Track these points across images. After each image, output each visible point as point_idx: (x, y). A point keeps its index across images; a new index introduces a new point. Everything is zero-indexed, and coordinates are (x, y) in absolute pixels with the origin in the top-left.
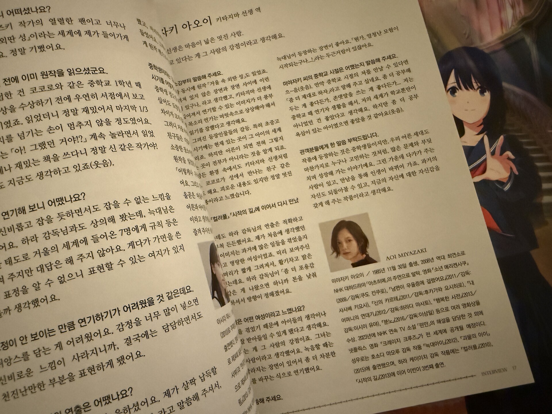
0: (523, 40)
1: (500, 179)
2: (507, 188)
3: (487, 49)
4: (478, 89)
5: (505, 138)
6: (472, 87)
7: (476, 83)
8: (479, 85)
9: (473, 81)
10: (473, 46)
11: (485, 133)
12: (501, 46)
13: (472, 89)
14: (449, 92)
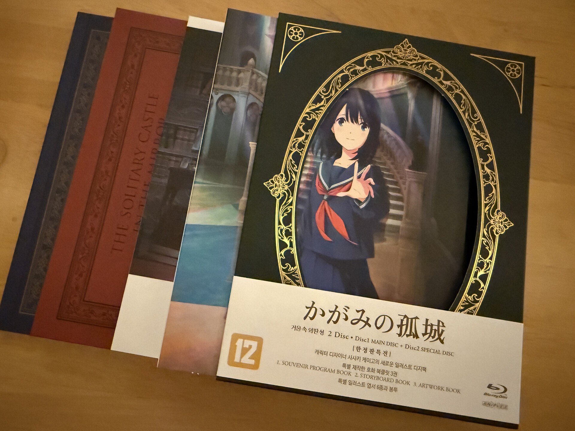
0: (406, 94)
1: (360, 198)
2: (362, 206)
3: (377, 94)
4: (361, 124)
5: (372, 168)
6: (357, 121)
7: (361, 119)
8: (363, 121)
9: (359, 117)
10: (366, 89)
11: (357, 160)
12: (388, 95)
13: (356, 123)
14: (338, 121)
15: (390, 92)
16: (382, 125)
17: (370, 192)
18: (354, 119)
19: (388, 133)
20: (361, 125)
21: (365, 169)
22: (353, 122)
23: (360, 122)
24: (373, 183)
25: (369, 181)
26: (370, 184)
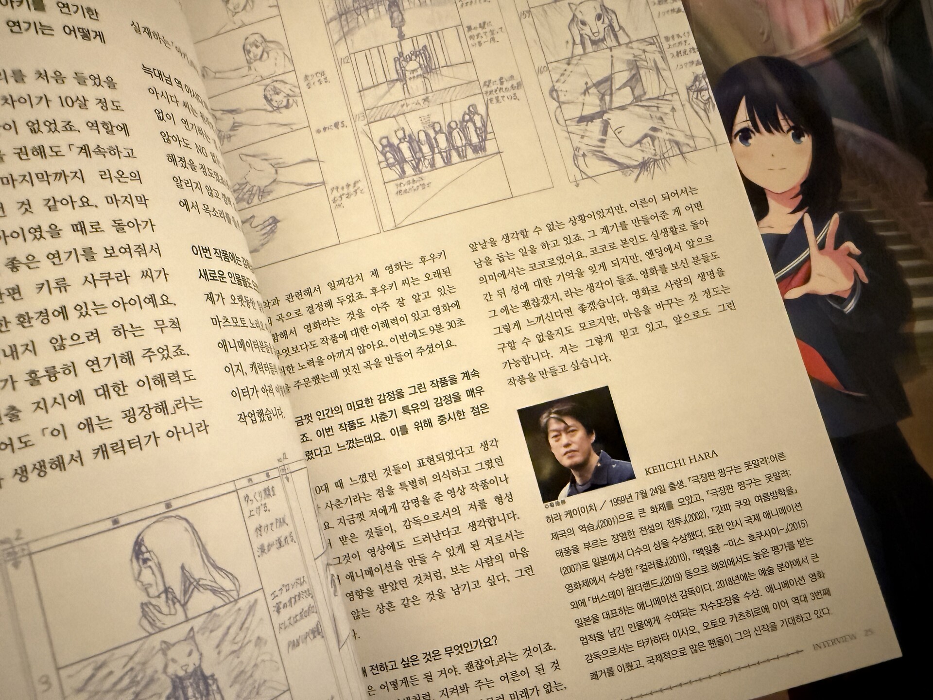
14: (738, 138)
15: (828, 47)
16: (837, 122)
17: (856, 273)
18: (772, 125)
19: (853, 135)
20: (790, 134)
21: (829, 224)
22: (769, 131)
23: (785, 128)
24: (857, 251)
25: (848, 248)
26: (850, 255)
